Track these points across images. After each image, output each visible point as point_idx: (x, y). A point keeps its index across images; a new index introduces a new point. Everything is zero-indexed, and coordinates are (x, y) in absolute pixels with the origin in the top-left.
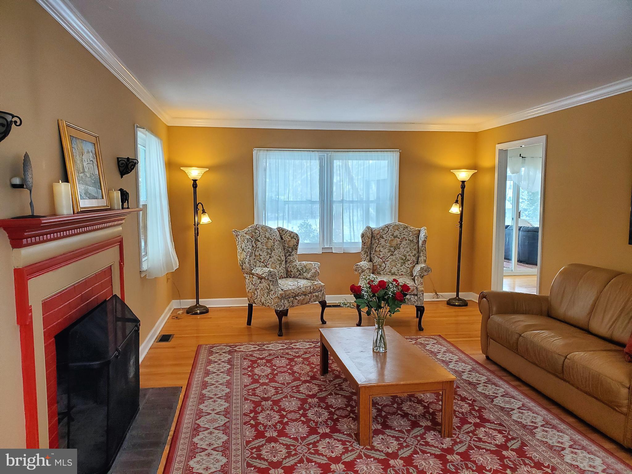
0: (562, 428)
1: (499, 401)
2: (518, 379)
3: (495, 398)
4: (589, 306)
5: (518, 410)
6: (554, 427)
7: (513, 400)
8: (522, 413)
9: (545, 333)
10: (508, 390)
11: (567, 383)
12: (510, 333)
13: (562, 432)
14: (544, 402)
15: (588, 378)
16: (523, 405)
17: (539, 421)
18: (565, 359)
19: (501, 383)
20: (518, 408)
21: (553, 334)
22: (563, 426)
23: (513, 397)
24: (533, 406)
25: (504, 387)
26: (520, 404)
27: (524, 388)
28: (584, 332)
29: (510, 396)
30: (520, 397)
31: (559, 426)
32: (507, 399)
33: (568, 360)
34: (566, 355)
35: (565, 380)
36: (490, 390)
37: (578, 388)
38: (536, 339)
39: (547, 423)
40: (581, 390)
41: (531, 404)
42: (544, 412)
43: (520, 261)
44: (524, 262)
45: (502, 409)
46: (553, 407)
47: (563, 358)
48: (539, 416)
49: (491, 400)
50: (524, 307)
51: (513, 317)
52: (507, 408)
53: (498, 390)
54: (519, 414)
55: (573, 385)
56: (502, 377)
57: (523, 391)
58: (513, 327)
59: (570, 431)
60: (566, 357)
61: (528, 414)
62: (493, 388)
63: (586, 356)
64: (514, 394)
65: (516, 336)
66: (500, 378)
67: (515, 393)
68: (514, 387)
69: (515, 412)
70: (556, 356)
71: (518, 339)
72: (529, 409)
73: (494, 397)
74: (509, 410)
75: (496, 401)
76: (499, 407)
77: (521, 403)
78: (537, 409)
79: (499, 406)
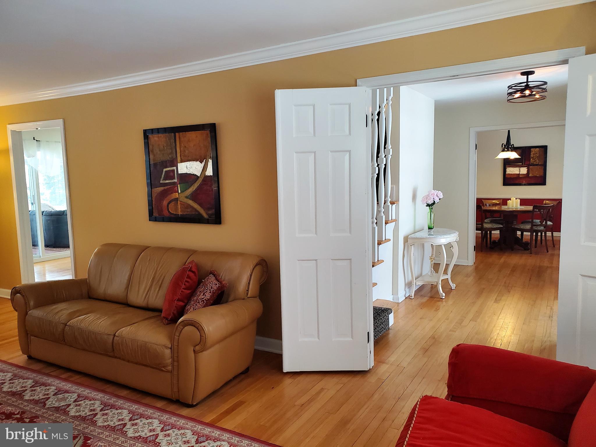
0: (119, 404)
1: (52, 402)
2: (68, 370)
3: (47, 400)
4: (126, 281)
5: (74, 404)
6: (113, 407)
7: (67, 395)
8: (79, 405)
9: (91, 317)
10: (60, 385)
11: (118, 360)
12: (54, 324)
13: (120, 409)
14: (99, 384)
15: (137, 349)
16: (79, 396)
17: (97, 406)
18: (114, 338)
19: (50, 380)
20: (75, 401)
21: (98, 316)
22: (119, 402)
23: (67, 392)
24: (88, 393)
25: (56, 383)
26: (75, 396)
27: (76, 378)
28: (124, 306)
29: (63, 392)
30: (74, 388)
31: (117, 403)
32: (60, 396)
33: (117, 338)
34: (115, 332)
35: (116, 357)
36: (39, 394)
37: (128, 361)
38: (82, 325)
39: (106, 406)
40: (132, 362)
41: (86, 392)
42: (100, 395)
43: (47, 246)
44: (52, 246)
45: (57, 409)
46: (108, 386)
47: (112, 337)
48: (96, 402)
49: (43, 404)
50: (64, 295)
51: (54, 307)
52: (63, 406)
53: (48, 389)
54: (76, 408)
55: (124, 360)
56: (51, 373)
57: (75, 381)
58: (57, 318)
59: (127, 405)
60: (114, 335)
61: (86, 403)
62: (42, 390)
63: (131, 330)
64: (67, 388)
65: (62, 326)
66: (48, 375)
67: (67, 386)
68: (66, 380)
69: (71, 407)
70: (106, 337)
71: (64, 329)
72: (86, 398)
73: (45, 399)
74: (65, 408)
75: (48, 403)
76: (54, 409)
77: (76, 394)
78: (94, 394)
79: (53, 407)
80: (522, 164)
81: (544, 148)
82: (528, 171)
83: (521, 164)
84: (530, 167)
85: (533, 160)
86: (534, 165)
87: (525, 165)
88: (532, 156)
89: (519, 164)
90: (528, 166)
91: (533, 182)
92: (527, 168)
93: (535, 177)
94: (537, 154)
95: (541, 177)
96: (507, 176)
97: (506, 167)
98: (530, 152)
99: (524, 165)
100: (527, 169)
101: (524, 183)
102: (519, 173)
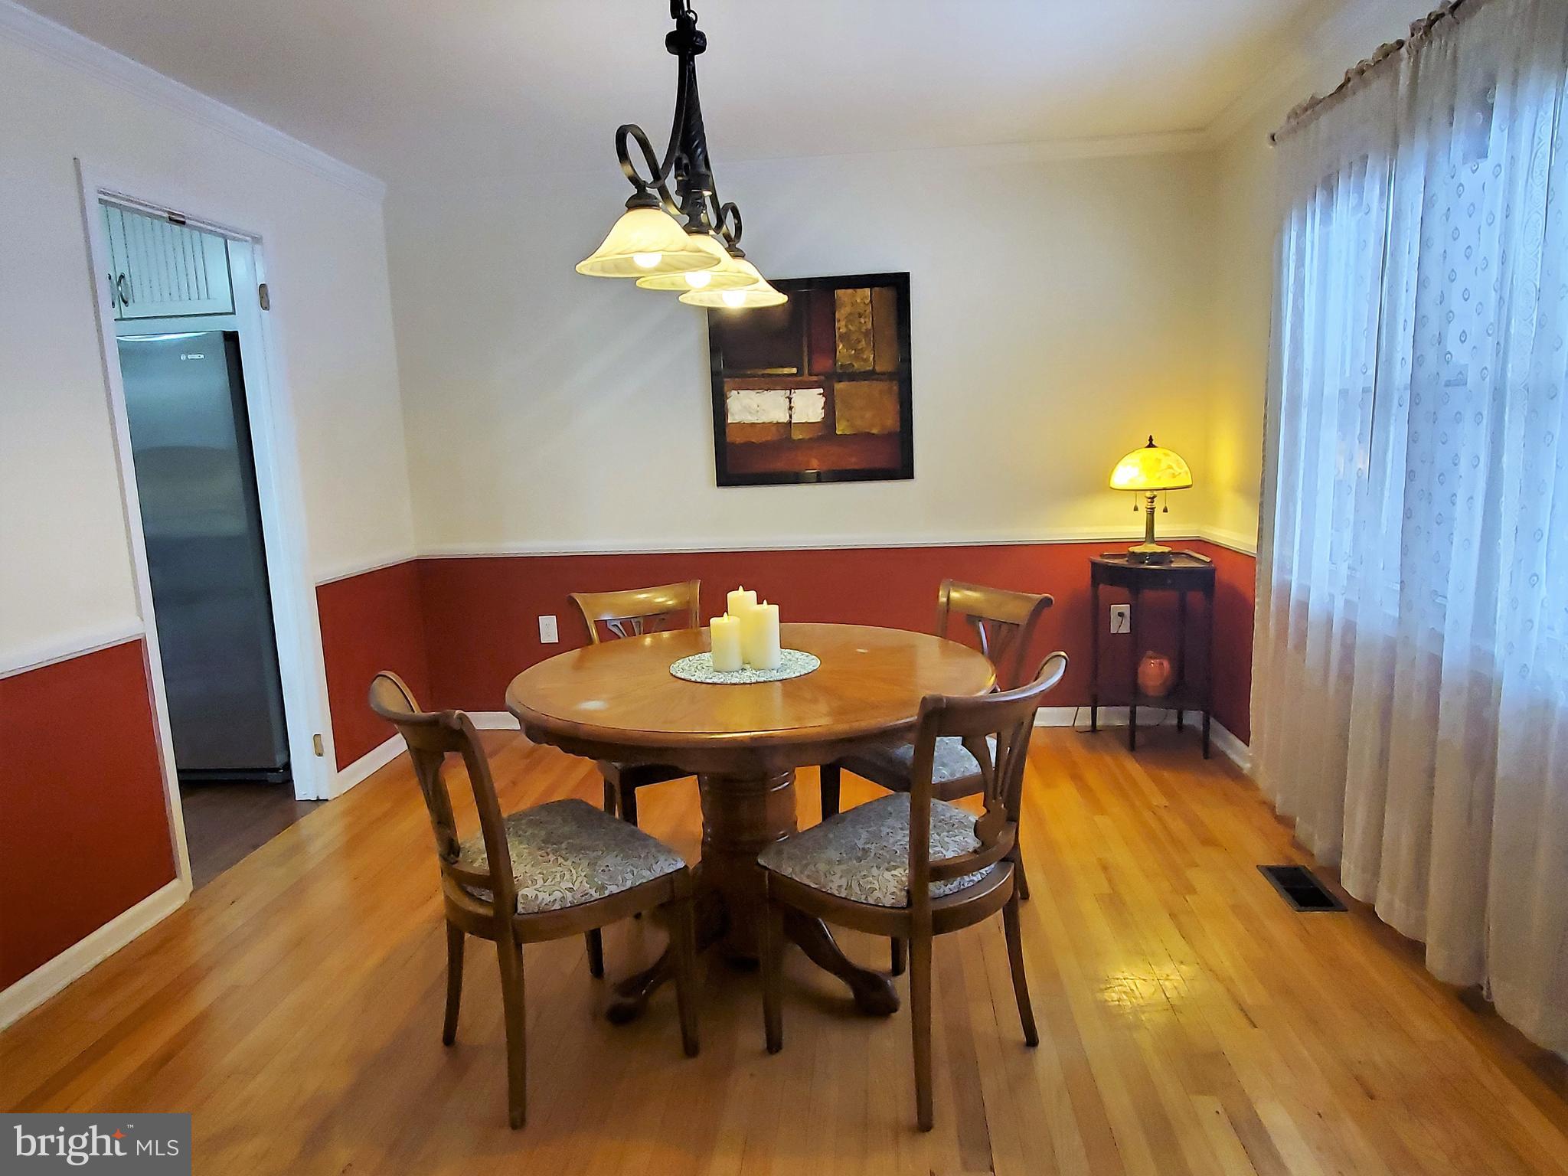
80: (800, 373)
81: (897, 286)
82: (829, 407)
83: (794, 370)
84: (838, 386)
85: (848, 346)
86: (853, 376)
87: (815, 378)
88: (841, 327)
89: (786, 371)
90: (827, 382)
91: (853, 463)
92: (821, 391)
93: (862, 438)
94: (862, 321)
95: (887, 437)
96: (733, 437)
97: (726, 388)
98: (832, 306)
99: (806, 378)
100: (823, 394)
101: (814, 466)
102: (786, 419)
